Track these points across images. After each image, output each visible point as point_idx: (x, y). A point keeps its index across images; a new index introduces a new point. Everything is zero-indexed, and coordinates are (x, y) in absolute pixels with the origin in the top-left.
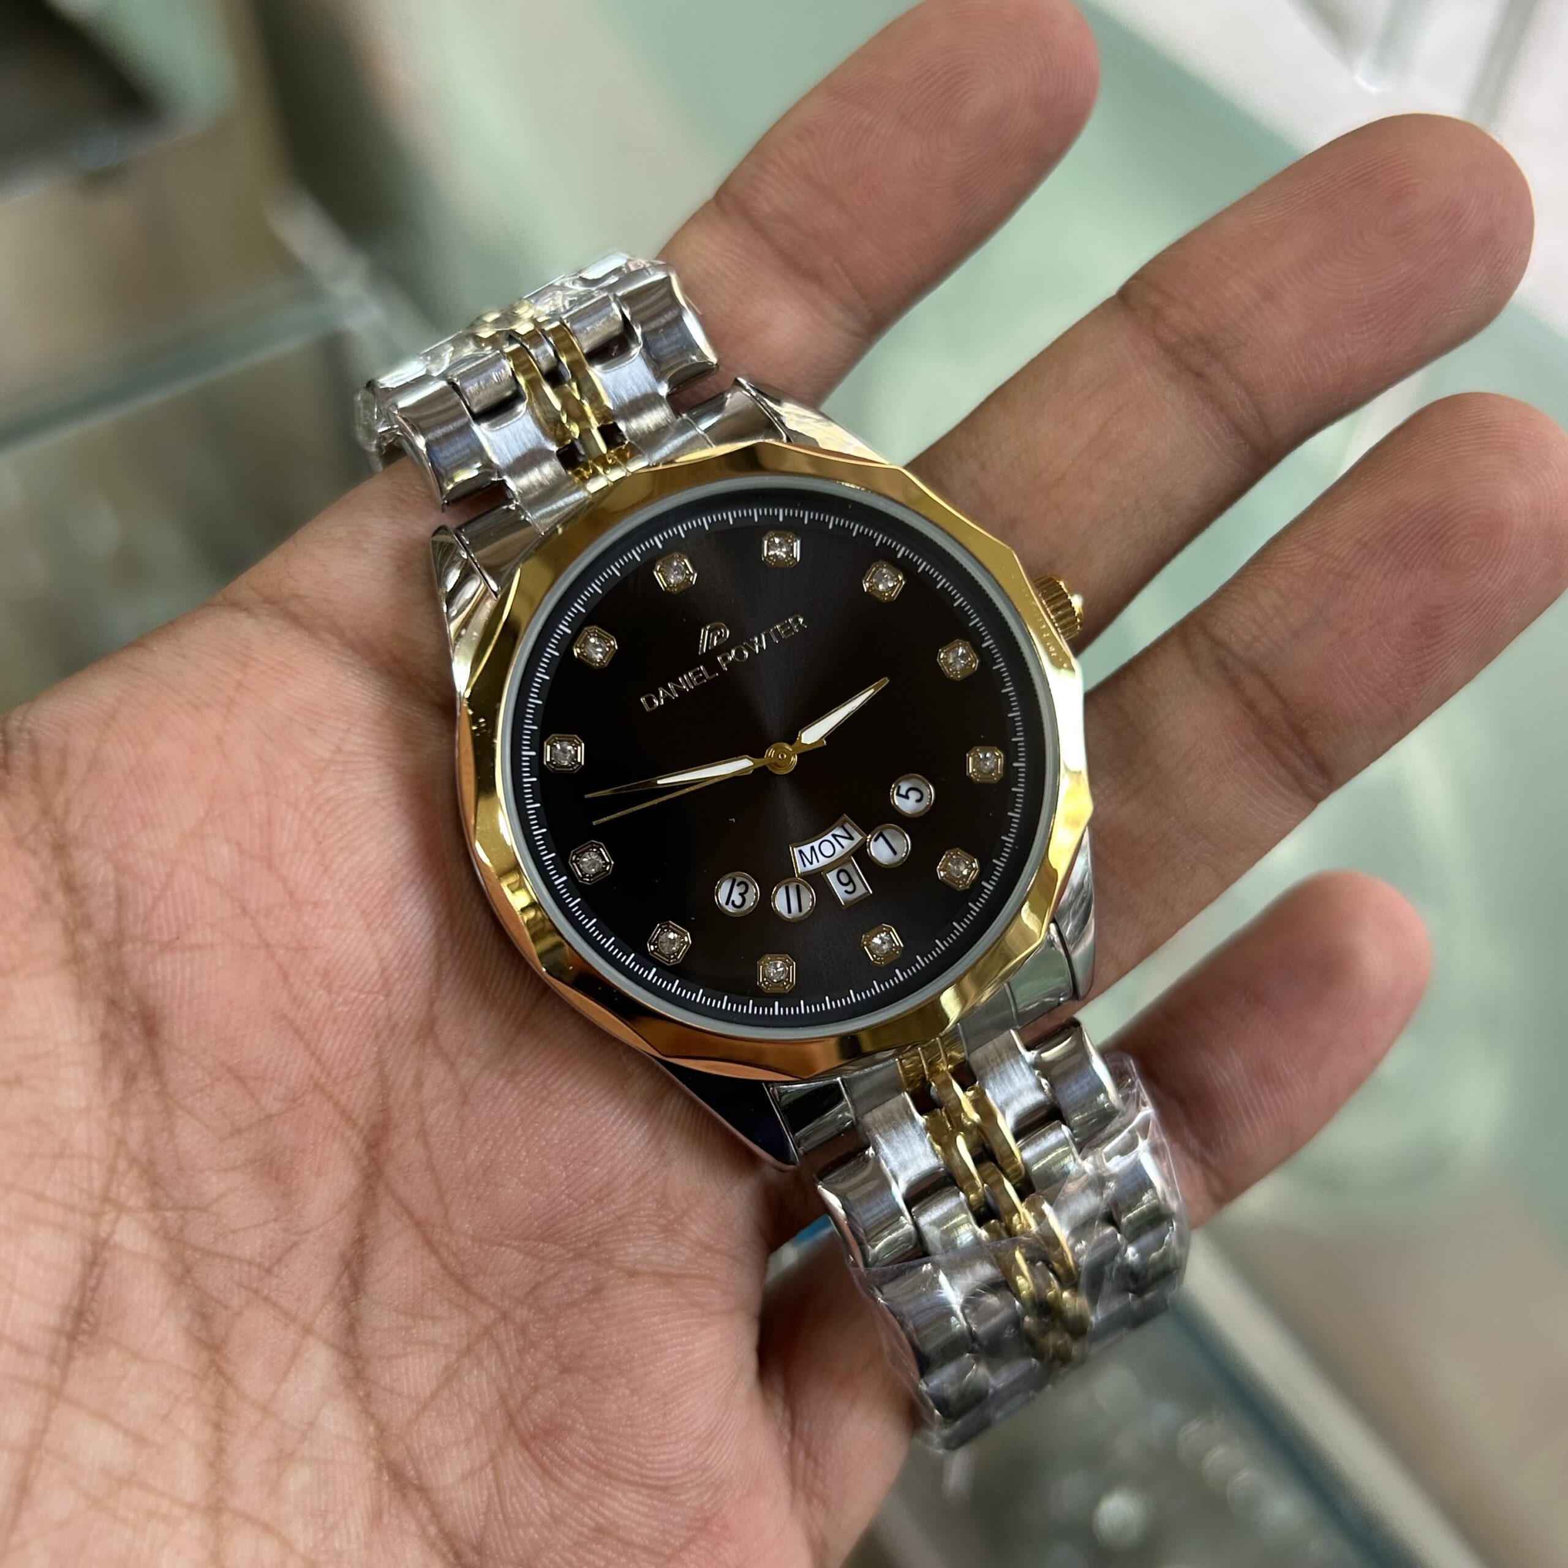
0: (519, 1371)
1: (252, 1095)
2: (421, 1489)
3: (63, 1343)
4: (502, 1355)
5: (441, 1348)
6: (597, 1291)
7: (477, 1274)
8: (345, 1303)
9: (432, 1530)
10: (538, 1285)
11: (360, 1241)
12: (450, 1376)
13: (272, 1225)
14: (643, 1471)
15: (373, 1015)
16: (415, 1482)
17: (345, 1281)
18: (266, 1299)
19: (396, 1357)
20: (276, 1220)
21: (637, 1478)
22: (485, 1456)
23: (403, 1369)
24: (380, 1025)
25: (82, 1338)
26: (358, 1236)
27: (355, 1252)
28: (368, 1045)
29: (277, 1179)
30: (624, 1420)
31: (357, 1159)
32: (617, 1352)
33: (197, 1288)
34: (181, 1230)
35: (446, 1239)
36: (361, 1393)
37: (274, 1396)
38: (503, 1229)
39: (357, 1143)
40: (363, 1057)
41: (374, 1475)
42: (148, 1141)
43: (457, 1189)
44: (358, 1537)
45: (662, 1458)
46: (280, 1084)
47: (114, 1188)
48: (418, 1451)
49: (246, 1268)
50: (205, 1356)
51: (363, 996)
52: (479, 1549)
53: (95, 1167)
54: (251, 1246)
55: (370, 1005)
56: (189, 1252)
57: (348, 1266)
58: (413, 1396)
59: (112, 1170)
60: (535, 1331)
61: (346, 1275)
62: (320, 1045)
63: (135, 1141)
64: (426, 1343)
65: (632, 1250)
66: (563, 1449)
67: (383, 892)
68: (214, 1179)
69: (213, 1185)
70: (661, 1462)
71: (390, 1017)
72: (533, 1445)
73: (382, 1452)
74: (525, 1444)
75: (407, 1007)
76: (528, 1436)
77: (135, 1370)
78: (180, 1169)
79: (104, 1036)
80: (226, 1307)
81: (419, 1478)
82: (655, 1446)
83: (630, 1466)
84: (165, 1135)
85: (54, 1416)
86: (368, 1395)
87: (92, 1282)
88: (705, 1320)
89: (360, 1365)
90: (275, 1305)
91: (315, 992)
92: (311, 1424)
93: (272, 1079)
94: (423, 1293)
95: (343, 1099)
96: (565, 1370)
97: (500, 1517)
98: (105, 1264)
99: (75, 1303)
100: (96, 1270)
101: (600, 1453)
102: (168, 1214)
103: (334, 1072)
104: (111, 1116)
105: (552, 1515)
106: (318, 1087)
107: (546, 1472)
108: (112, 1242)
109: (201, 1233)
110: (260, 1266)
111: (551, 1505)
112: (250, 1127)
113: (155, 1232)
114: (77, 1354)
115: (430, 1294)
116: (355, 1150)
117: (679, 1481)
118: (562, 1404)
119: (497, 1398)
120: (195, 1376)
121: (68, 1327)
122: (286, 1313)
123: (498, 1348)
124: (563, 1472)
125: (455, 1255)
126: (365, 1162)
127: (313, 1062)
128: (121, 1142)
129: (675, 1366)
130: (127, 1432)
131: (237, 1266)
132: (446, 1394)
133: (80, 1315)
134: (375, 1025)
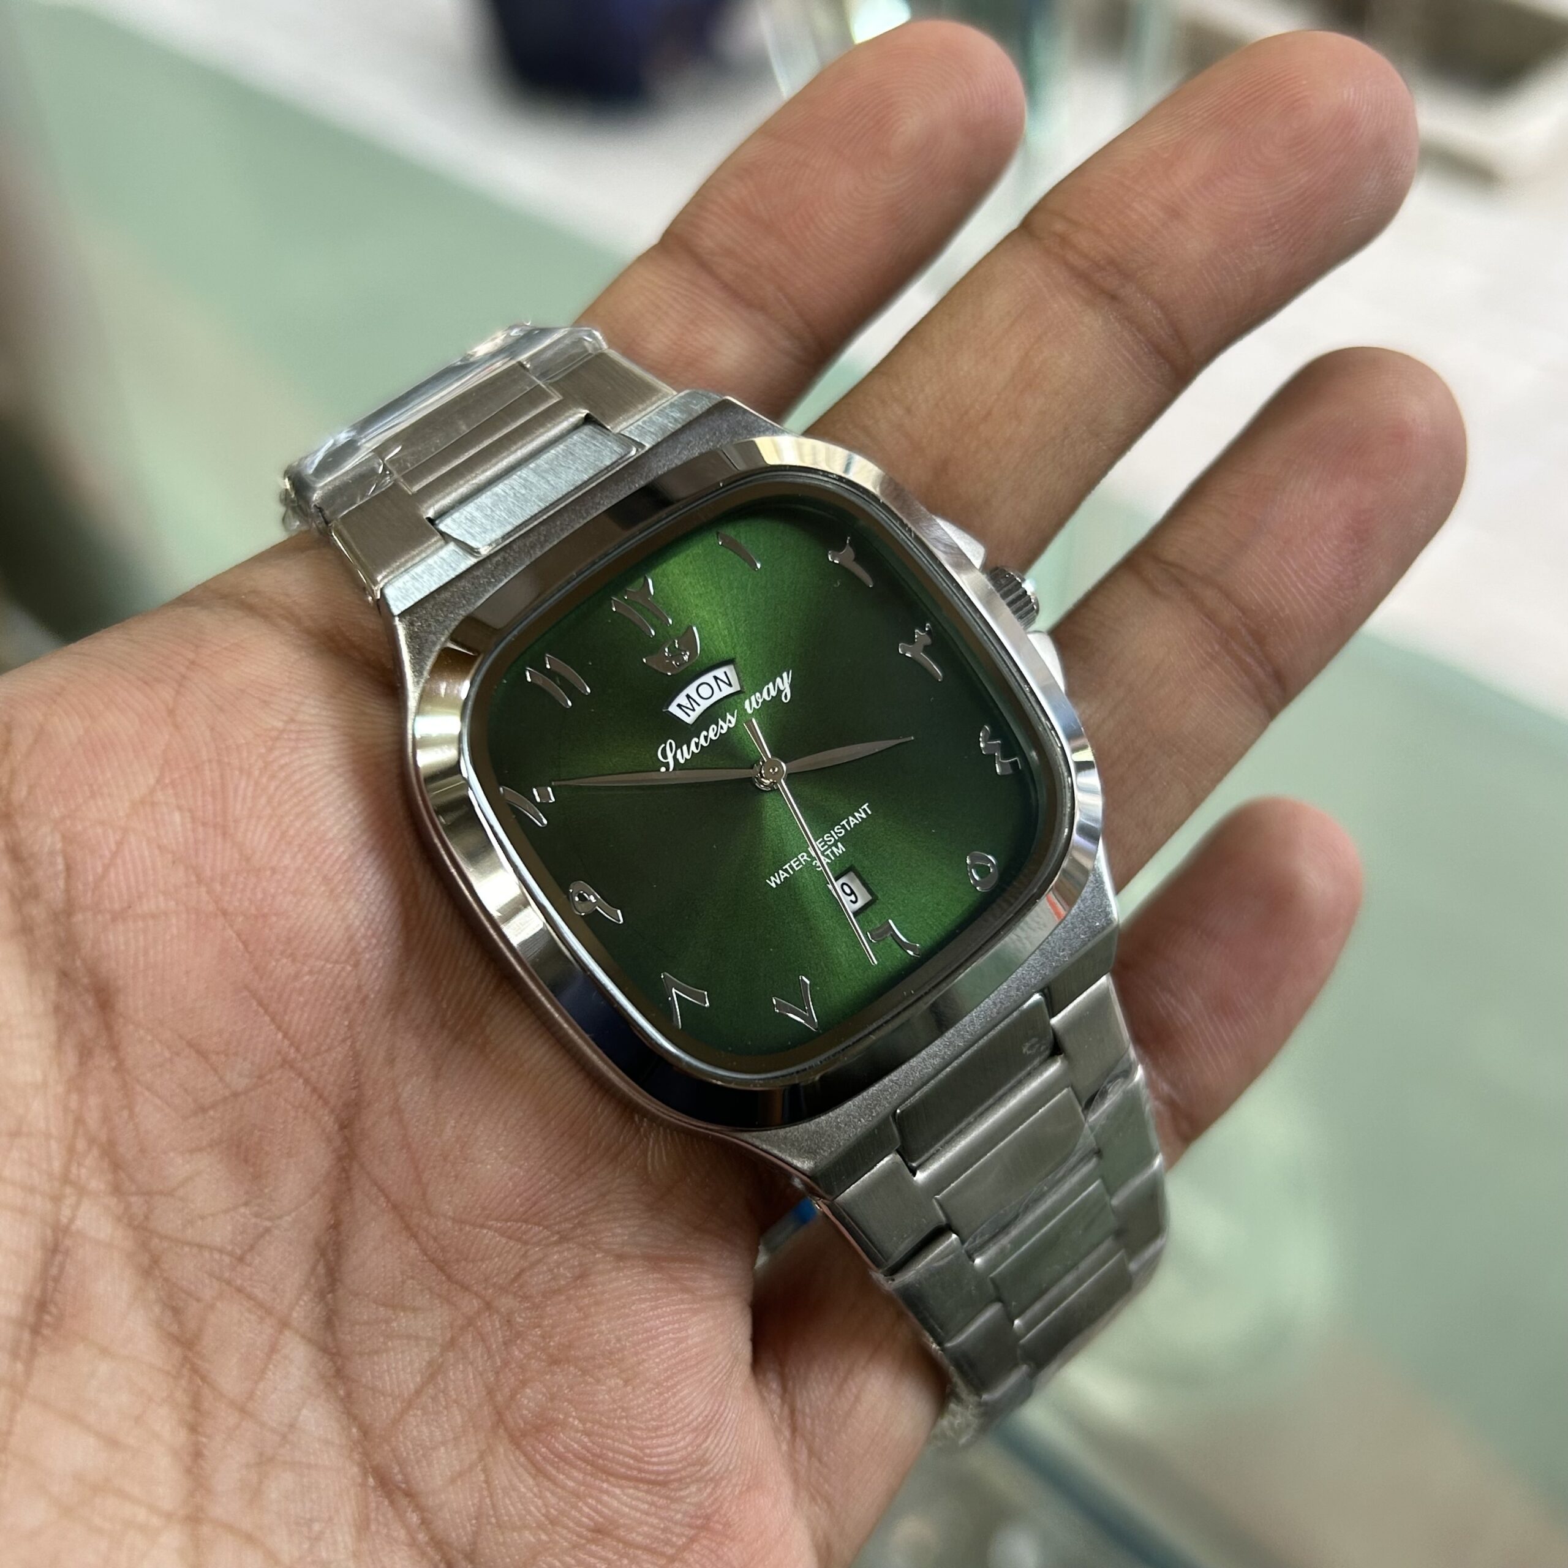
0: (506, 1363)
1: (215, 1071)
2: (409, 1494)
3: (26, 1336)
4: (489, 1350)
5: (424, 1343)
6: (582, 1276)
7: (458, 1261)
8: (321, 1295)
9: (422, 1537)
10: (522, 1271)
11: (336, 1227)
12: (434, 1372)
13: (242, 1210)
14: (642, 1465)
15: (342, 986)
16: (403, 1486)
17: (321, 1269)
18: (240, 1290)
19: (377, 1352)
20: (246, 1204)
21: (635, 1473)
22: (475, 1456)
23: (385, 1366)
24: (350, 998)
25: (46, 1332)
26: (332, 1222)
27: (330, 1239)
28: (338, 1019)
29: (246, 1161)
30: (619, 1411)
31: (329, 1140)
32: (608, 1342)
33: (166, 1280)
34: (147, 1218)
35: (426, 1222)
36: (342, 1392)
37: (251, 1395)
38: (484, 1209)
39: (329, 1122)
40: (333, 1032)
41: (359, 1480)
42: (106, 1119)
43: (434, 1167)
44: (346, 1548)
45: (660, 1450)
46: (245, 1059)
47: (74, 1170)
48: (405, 1454)
49: (217, 1256)
50: (178, 1351)
51: (329, 966)
52: (471, 1556)
53: (54, 1145)
54: (221, 1232)
55: (339, 975)
56: (156, 1241)
57: (323, 1253)
58: (397, 1393)
59: (71, 1150)
60: (521, 1320)
61: (322, 1263)
62: (287, 1018)
63: (93, 1119)
64: (409, 1337)
65: (619, 1231)
66: (557, 1445)
67: (345, 857)
68: (179, 1161)
69: (179, 1167)
70: (659, 1455)
71: (359, 988)
72: (524, 1443)
73: (366, 1454)
74: (515, 1441)
75: (377, 978)
76: (518, 1434)
77: (104, 1368)
78: (143, 1151)
79: (57, 1009)
80: (198, 1300)
81: (407, 1482)
82: (652, 1438)
83: (627, 1460)
84: (125, 1114)
85: (19, 1417)
86: (349, 1394)
87: (54, 1271)
88: (695, 1306)
89: (339, 1363)
90: (250, 1297)
91: (277, 961)
92: (292, 1426)
93: (236, 1054)
94: (403, 1282)
95: (314, 1075)
96: (554, 1361)
97: (493, 1520)
98: (67, 1253)
99: (37, 1293)
100: (59, 1258)
101: (595, 1447)
102: (133, 1199)
103: (303, 1049)
104: (68, 1092)
105: (547, 1516)
106: (286, 1063)
107: (539, 1472)
108: (74, 1228)
109: (168, 1220)
110: (231, 1254)
111: (546, 1505)
112: (214, 1106)
113: (119, 1219)
114: (41, 1349)
115: (410, 1282)
116: (327, 1130)
117: (678, 1476)
118: (552, 1398)
119: (484, 1393)
120: (168, 1373)
121: (31, 1319)
122: (260, 1305)
123: (483, 1340)
124: (558, 1469)
125: (435, 1239)
126: (338, 1142)
127: (280, 1036)
128: (79, 1121)
129: (669, 1353)
130: (98, 1435)
131: (207, 1254)
132: (431, 1391)
133: (42, 1306)
134: (344, 997)
